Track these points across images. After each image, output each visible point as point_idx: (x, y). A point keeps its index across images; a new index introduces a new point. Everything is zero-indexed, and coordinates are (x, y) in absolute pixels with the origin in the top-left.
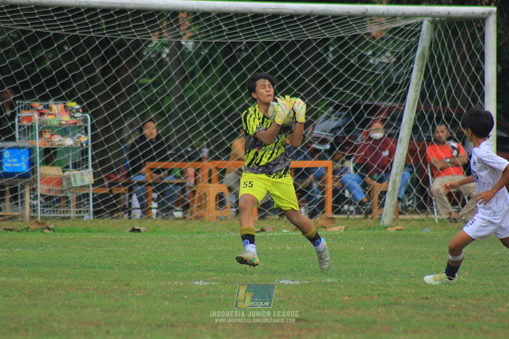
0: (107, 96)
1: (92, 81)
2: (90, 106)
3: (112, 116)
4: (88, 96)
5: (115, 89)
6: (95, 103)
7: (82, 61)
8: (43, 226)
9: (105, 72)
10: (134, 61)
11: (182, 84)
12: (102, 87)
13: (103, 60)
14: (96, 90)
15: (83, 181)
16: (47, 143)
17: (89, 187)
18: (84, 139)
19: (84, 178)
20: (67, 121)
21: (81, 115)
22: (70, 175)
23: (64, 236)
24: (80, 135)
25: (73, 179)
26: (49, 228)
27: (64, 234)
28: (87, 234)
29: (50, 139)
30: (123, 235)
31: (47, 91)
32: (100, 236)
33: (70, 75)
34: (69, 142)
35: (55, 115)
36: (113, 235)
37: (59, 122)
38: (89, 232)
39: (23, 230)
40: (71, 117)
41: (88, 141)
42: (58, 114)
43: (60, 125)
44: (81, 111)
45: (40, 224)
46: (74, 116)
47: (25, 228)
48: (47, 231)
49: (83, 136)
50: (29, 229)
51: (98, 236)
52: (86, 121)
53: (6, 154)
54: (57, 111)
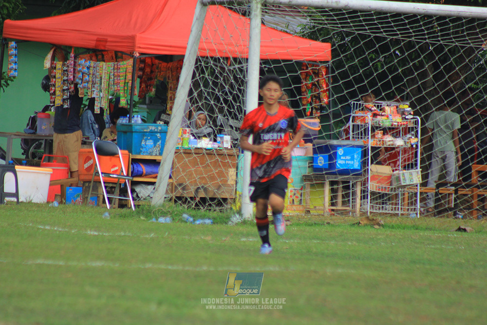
15: (411, 180)
16: (378, 143)
17: (417, 186)
18: (414, 141)
19: (413, 177)
20: (398, 123)
21: (412, 117)
22: (399, 174)
23: (393, 232)
24: (410, 136)
25: (402, 178)
26: (379, 224)
27: (394, 230)
28: (415, 231)
29: (382, 139)
30: (450, 234)
31: (383, 94)
32: (427, 233)
33: (405, 80)
34: (399, 142)
35: (388, 117)
36: (440, 233)
37: (391, 123)
38: (417, 229)
39: (354, 224)
40: (403, 118)
41: (418, 142)
42: (390, 115)
43: (392, 125)
44: (412, 113)
45: (370, 220)
46: (405, 118)
47: (357, 223)
48: (377, 227)
49: (413, 137)
50: (360, 224)
51: (426, 234)
52: (416, 123)
53: (340, 152)
54: (389, 113)
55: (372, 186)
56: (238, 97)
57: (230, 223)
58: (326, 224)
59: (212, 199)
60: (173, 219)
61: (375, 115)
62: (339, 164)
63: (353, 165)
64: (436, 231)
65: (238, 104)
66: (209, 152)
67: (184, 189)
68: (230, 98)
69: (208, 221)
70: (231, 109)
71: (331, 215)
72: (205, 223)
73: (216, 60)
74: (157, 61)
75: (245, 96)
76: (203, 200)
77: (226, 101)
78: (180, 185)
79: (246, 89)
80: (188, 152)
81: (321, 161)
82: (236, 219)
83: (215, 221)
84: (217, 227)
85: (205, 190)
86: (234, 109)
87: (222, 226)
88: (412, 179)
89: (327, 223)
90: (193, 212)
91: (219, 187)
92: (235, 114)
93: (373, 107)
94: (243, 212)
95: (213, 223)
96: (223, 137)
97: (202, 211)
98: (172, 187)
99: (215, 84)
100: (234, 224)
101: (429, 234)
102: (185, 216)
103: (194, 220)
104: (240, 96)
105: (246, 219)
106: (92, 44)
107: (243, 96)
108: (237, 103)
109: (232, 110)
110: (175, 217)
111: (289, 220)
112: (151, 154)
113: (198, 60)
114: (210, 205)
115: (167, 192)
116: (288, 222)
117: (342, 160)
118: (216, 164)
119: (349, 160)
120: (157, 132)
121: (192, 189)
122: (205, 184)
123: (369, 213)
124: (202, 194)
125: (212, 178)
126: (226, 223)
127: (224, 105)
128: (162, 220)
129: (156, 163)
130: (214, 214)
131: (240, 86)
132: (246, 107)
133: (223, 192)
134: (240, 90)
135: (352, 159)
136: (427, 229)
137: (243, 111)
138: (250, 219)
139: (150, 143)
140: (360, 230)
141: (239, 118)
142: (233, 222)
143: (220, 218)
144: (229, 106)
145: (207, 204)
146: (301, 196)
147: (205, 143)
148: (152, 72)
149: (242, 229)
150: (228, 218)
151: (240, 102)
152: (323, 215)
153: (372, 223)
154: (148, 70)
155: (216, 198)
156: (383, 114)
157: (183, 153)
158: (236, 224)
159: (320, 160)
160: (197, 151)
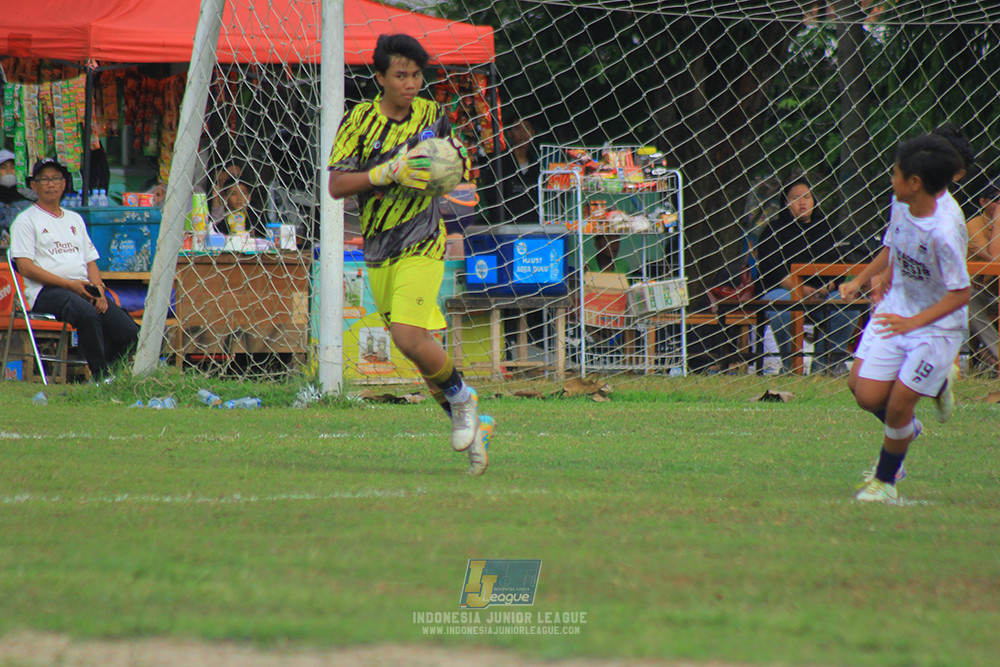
0: (717, 133)
1: (686, 105)
2: (683, 153)
3: (725, 172)
4: (679, 134)
5: (731, 122)
6: (693, 148)
7: (668, 67)
8: (592, 389)
9: (711, 87)
10: (769, 65)
11: (864, 109)
12: (707, 116)
13: (708, 63)
14: (696, 123)
15: (667, 300)
16: (598, 227)
17: (679, 311)
18: (670, 218)
19: (671, 294)
20: (637, 184)
21: (665, 171)
22: (642, 289)
23: (631, 407)
24: (662, 211)
25: (648, 297)
26: (602, 394)
27: (633, 404)
28: (676, 404)
29: (605, 218)
30: (747, 407)
31: (600, 124)
32: (702, 408)
33: (645, 95)
34: (640, 224)
35: (615, 173)
36: (727, 406)
37: (622, 185)
38: (680, 400)
39: (552, 395)
40: (646, 174)
41: (678, 222)
42: (620, 170)
43: (625, 190)
44: (665, 163)
45: (585, 384)
46: (650, 173)
47: (557, 393)
48: (598, 398)
49: (668, 213)
50: (565, 394)
51: (698, 409)
52: (673, 182)
53: (521, 248)
54: (618, 164)
55: (587, 316)
56: (303, 144)
57: (296, 403)
58: (494, 397)
59: (259, 357)
60: (179, 401)
61: (588, 170)
62: (518, 273)
63: (547, 274)
64: (720, 401)
65: (303, 159)
66: (248, 261)
67: (201, 339)
68: (286, 147)
69: (249, 401)
70: (288, 170)
71: (507, 377)
72: (245, 405)
75: (317, 140)
76: (241, 359)
77: (277, 155)
78: (194, 330)
79: (320, 126)
80: (203, 262)
81: (482, 269)
82: (308, 394)
83: (266, 402)
84: (268, 413)
85: (247, 338)
86: (295, 169)
87: (279, 411)
88: (669, 298)
89: (497, 396)
90: (221, 386)
91: (273, 333)
92: (297, 180)
93: (583, 154)
94: (322, 379)
95: (261, 405)
96: (279, 228)
97: (240, 380)
98: (176, 336)
99: (253, 120)
100: (305, 405)
101: (704, 410)
102: (204, 393)
103: (223, 401)
104: (308, 142)
105: (330, 394)
107: (313, 141)
108: (300, 156)
109: (291, 172)
110: (182, 395)
111: (418, 393)
112: (130, 269)
113: (215, 72)
114: (255, 369)
115: (165, 346)
116: (417, 396)
117: (525, 264)
118: (261, 285)
119: (539, 265)
120: (142, 224)
121: (219, 337)
122: (243, 326)
123: (583, 372)
124: (239, 347)
125: (257, 314)
126: (288, 405)
127: (273, 162)
128: (157, 404)
129: (140, 287)
130: (264, 388)
131: (307, 121)
132: (320, 165)
133: (281, 340)
134: (305, 130)
135: (546, 262)
136: (700, 398)
137: (315, 173)
138: (336, 395)
139: (128, 245)
140: (564, 407)
141: (307, 187)
142: (302, 402)
143: (275, 395)
144: (284, 165)
145: (249, 368)
146: (444, 342)
147: (241, 242)
149: (320, 414)
150: (292, 394)
151: (307, 155)
152: (489, 380)
153: (589, 392)
155: (267, 354)
156: (605, 167)
157: (192, 265)
158: (309, 405)
159: (481, 267)
160: (225, 258)
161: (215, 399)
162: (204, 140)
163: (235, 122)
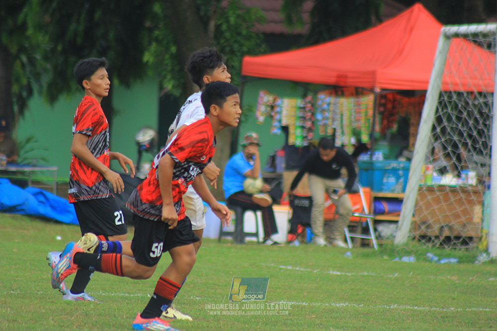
56: (484, 132)
57: (477, 262)
59: (458, 238)
60: (418, 259)
65: (483, 140)
66: (453, 190)
67: (427, 228)
68: (475, 134)
69: (453, 260)
73: (459, 94)
74: (399, 97)
76: (448, 239)
77: (470, 137)
78: (424, 223)
80: (431, 189)
82: (483, 258)
83: (461, 261)
84: (463, 266)
85: (451, 228)
87: (468, 265)
90: (439, 252)
91: (464, 226)
92: (480, 149)
94: (490, 250)
95: (459, 262)
96: (468, 174)
97: (447, 249)
98: (415, 226)
99: (459, 119)
103: (439, 260)
104: (486, 131)
105: (494, 258)
106: (332, 80)
107: (488, 131)
109: (477, 146)
110: (421, 256)
112: (393, 191)
113: (441, 95)
114: (455, 244)
115: (410, 231)
118: (460, 202)
120: (399, 170)
121: (436, 227)
122: (449, 222)
124: (446, 233)
125: (457, 216)
126: (473, 263)
128: (406, 259)
129: (398, 201)
130: (460, 253)
131: (486, 121)
133: (468, 230)
134: (485, 125)
137: (489, 147)
139: (392, 180)
141: (484, 154)
142: (480, 262)
143: (466, 257)
144: (474, 142)
145: (452, 244)
147: (449, 180)
148: (394, 107)
149: (489, 268)
150: (474, 257)
151: (485, 138)
154: (390, 106)
155: (461, 237)
157: (426, 191)
158: (483, 264)
160: (442, 188)
161: (436, 259)
162: (434, 128)
163: (449, 119)
